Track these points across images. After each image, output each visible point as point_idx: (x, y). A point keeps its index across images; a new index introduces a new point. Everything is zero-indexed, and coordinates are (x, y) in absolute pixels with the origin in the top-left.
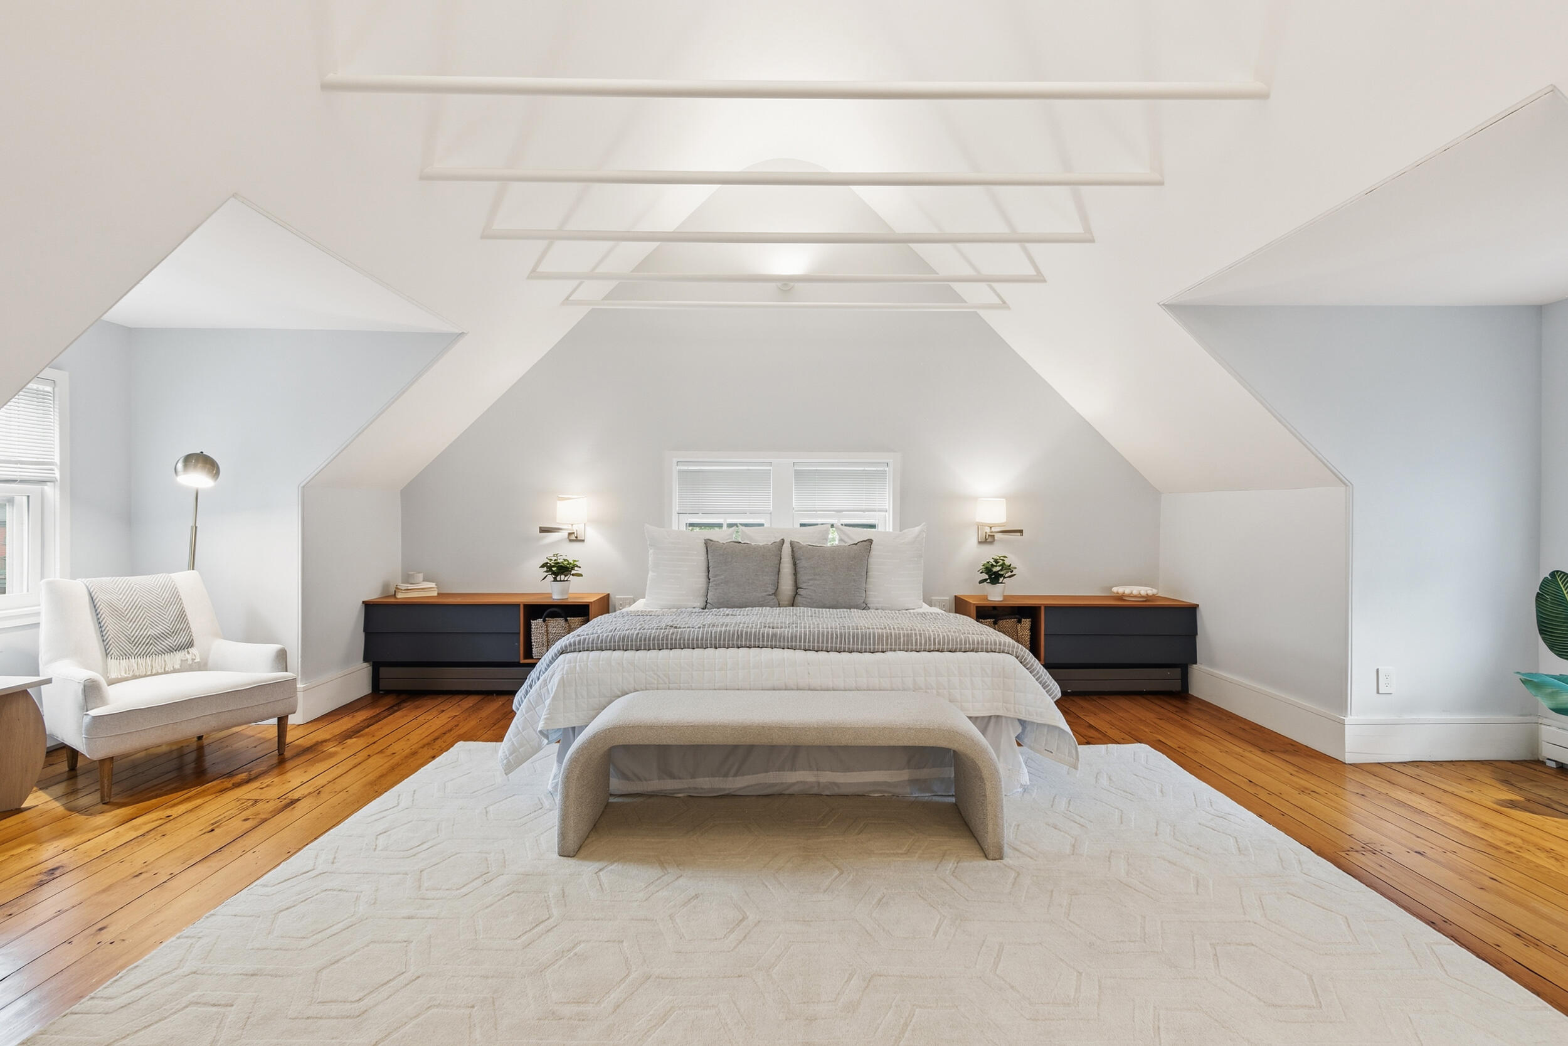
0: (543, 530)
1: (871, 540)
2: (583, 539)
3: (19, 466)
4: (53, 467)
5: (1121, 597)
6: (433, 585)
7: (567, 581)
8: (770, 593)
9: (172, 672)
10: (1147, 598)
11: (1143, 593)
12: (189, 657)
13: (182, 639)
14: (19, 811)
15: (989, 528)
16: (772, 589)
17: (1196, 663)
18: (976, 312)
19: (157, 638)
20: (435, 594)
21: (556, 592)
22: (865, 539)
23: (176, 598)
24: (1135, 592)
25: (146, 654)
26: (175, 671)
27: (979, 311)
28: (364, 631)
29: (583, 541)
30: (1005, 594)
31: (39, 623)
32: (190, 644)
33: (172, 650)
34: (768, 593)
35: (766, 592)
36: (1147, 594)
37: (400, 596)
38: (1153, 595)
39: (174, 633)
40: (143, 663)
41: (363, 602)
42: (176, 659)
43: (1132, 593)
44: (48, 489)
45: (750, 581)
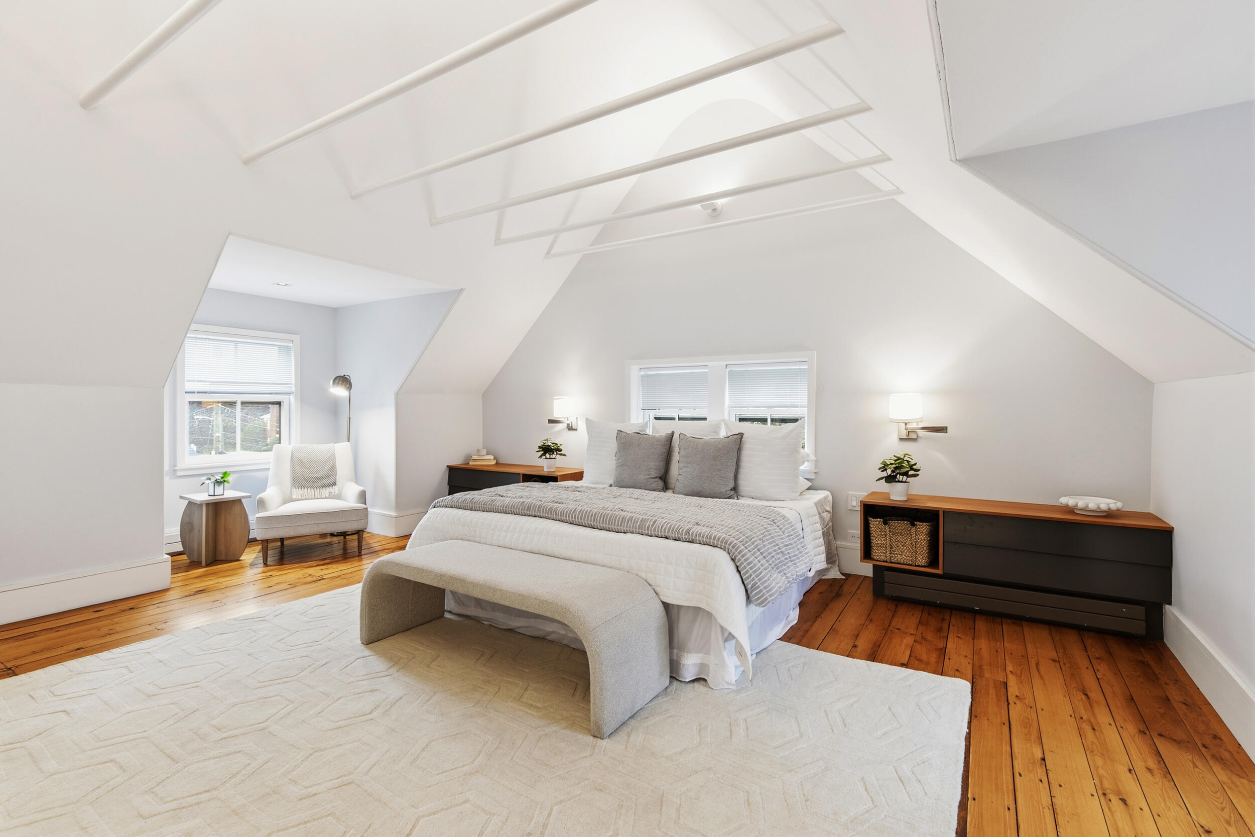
0: (551, 421)
1: (742, 433)
2: (575, 428)
3: (274, 385)
4: (291, 386)
5: (1071, 510)
6: (492, 457)
7: (554, 458)
8: (653, 477)
9: (324, 498)
10: (1109, 514)
11: (1103, 507)
12: (333, 491)
13: (330, 480)
14: (239, 560)
15: (904, 424)
16: (656, 473)
17: (1170, 603)
18: (893, 199)
19: (318, 479)
20: (494, 462)
21: (546, 465)
22: (737, 433)
23: (333, 457)
24: (1092, 506)
25: (312, 487)
26: (326, 498)
27: (895, 197)
28: (448, 484)
29: (576, 430)
30: (909, 493)
31: (269, 468)
32: (335, 484)
33: (325, 486)
34: (651, 476)
35: (649, 475)
36: (1109, 509)
37: (471, 463)
38: (1118, 510)
39: (328, 477)
40: (311, 492)
41: (447, 466)
42: (326, 491)
43: (1087, 507)
44: (292, 397)
45: (638, 466)
